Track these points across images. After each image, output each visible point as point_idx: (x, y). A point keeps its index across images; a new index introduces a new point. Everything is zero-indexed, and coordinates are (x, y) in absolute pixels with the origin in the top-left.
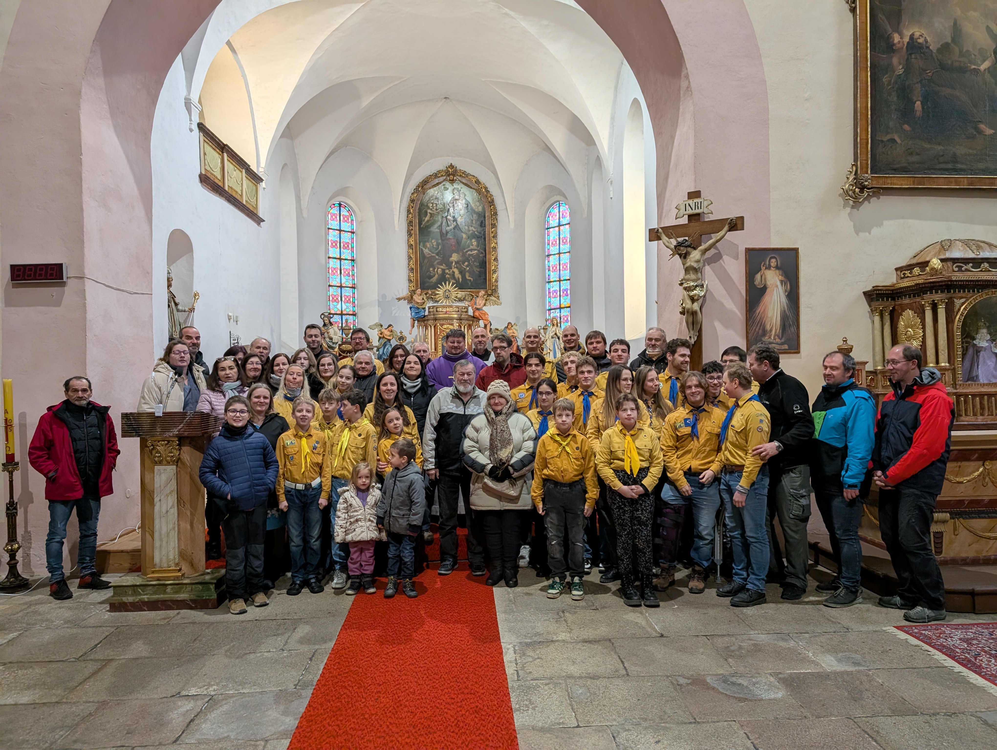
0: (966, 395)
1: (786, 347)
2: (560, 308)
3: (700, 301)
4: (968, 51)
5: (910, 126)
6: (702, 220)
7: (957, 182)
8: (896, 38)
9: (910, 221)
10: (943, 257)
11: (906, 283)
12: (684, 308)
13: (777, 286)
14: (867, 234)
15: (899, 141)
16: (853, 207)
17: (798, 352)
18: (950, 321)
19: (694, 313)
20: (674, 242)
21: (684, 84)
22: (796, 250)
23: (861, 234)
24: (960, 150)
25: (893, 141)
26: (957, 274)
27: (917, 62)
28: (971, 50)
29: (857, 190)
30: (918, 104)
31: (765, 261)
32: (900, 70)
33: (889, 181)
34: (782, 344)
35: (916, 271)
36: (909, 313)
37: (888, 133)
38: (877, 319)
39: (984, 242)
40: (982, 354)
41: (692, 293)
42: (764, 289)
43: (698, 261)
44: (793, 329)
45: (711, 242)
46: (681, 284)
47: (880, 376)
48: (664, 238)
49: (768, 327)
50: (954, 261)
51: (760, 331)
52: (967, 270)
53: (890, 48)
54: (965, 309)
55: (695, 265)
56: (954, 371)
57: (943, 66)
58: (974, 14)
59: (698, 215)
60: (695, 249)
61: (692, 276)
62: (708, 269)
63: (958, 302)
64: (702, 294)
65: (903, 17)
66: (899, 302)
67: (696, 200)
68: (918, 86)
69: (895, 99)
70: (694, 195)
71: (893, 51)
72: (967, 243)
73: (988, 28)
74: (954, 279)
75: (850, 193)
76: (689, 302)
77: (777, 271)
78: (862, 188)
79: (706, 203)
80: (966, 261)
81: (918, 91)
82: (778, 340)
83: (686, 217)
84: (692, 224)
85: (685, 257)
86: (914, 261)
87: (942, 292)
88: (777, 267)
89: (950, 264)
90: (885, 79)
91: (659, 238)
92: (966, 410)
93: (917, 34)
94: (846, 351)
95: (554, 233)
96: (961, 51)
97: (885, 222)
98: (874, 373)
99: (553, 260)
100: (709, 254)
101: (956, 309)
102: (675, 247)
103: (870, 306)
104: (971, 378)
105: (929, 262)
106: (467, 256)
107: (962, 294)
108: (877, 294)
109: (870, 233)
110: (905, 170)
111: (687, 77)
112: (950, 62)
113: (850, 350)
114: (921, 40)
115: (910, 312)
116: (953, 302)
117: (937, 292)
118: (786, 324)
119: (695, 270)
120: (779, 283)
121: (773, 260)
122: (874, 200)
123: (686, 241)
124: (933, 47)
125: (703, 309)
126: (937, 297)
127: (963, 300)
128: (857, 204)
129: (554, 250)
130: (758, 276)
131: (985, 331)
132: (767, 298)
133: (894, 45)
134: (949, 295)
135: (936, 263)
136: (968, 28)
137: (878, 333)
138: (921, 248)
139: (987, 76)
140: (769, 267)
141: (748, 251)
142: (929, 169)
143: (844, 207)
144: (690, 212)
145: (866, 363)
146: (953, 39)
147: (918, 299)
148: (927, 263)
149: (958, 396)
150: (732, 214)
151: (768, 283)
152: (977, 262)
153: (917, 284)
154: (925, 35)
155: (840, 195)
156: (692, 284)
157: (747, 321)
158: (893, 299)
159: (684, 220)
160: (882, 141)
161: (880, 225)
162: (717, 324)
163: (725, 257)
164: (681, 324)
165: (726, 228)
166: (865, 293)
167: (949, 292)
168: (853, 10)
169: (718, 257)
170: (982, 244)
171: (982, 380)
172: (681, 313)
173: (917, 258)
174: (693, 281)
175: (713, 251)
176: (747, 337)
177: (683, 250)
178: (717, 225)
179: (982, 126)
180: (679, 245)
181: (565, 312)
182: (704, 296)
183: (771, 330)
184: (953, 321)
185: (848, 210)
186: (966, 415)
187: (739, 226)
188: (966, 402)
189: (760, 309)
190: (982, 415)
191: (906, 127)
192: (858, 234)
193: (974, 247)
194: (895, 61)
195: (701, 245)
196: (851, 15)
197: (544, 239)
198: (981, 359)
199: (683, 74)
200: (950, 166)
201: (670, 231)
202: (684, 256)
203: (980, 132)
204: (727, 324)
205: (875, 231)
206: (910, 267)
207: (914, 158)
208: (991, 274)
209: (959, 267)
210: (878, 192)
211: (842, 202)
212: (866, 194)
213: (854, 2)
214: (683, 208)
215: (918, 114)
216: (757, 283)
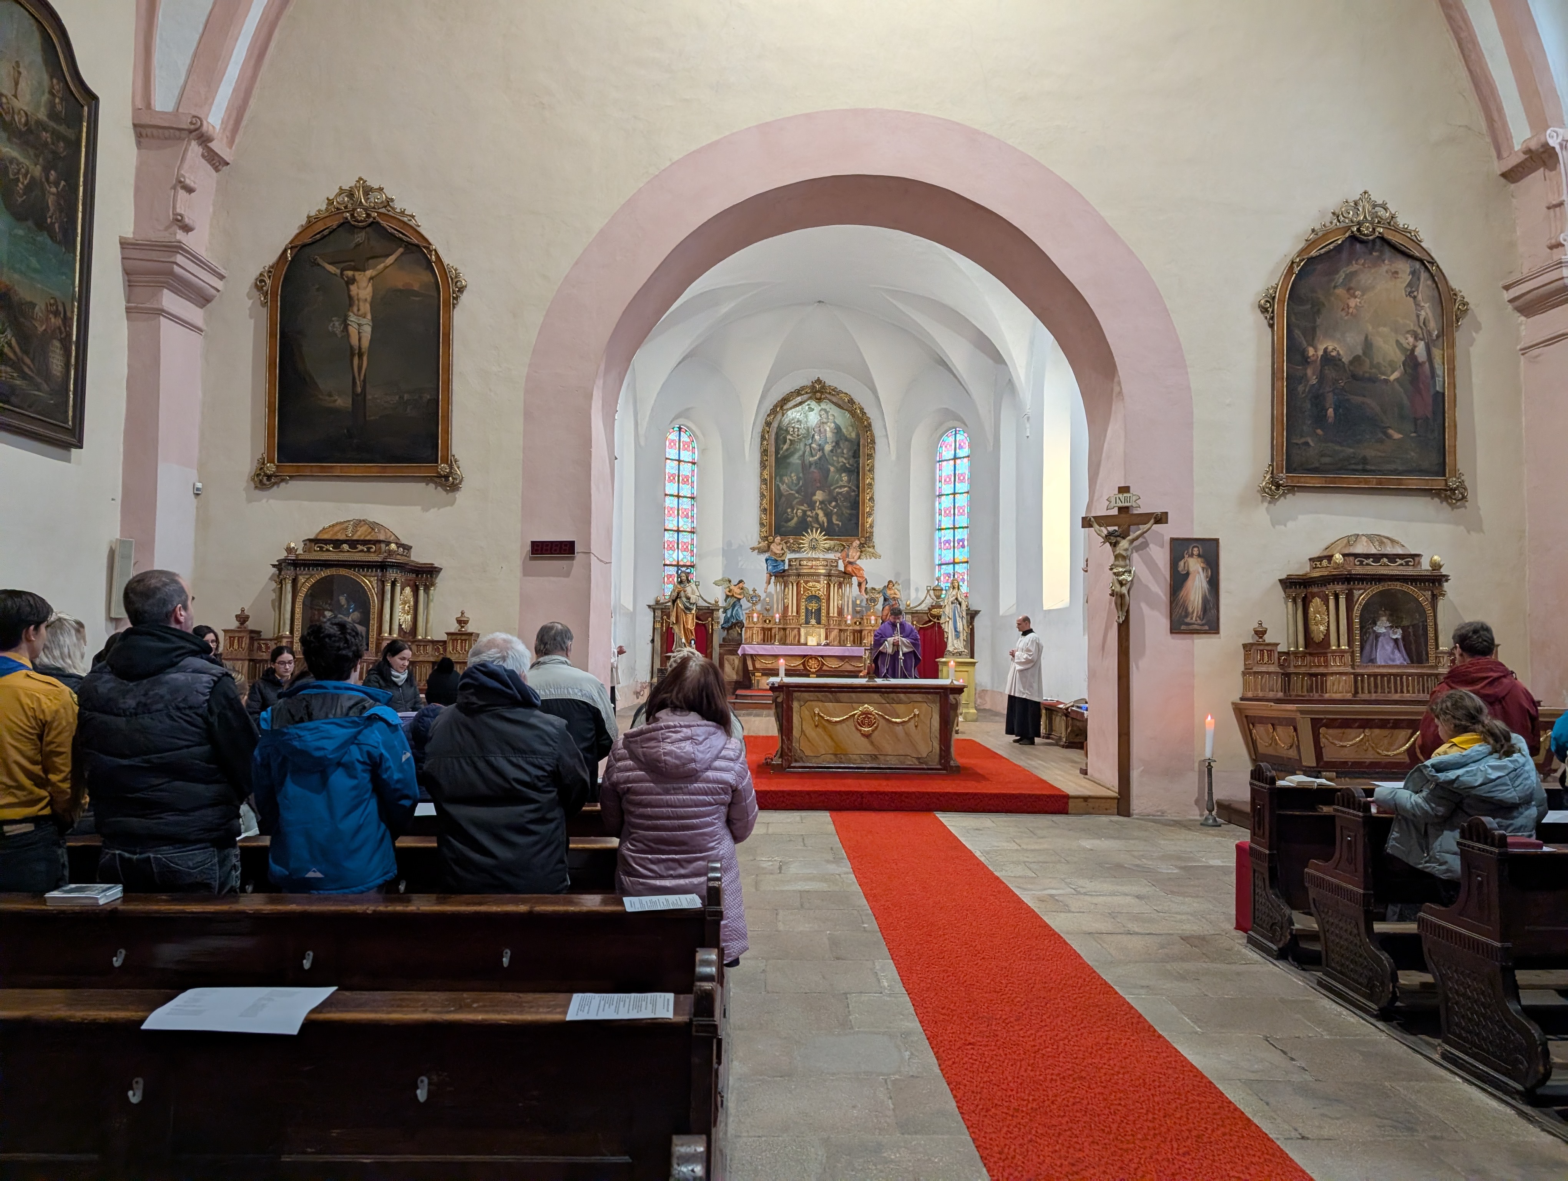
0: (1362, 675)
1: (1206, 628)
3: (1128, 586)
4: (1378, 363)
5: (1322, 430)
6: (1130, 512)
7: (1366, 481)
8: (1311, 351)
9: (1323, 516)
10: (1347, 552)
11: (1316, 574)
12: (1113, 590)
13: (1199, 573)
14: (1283, 527)
15: (1312, 444)
16: (1270, 502)
17: (1218, 633)
18: (1349, 609)
19: (1122, 596)
20: (1105, 532)
21: (1116, 389)
22: (1216, 541)
23: (1277, 527)
24: (1370, 452)
25: (1307, 444)
26: (1358, 568)
27: (1331, 373)
28: (1381, 362)
29: (1273, 487)
30: (1331, 411)
31: (1188, 549)
32: (1314, 381)
33: (1303, 480)
34: (1203, 625)
35: (1325, 563)
37: (1302, 436)
38: (1290, 604)
39: (1388, 538)
40: (1380, 639)
41: (1121, 578)
42: (1187, 575)
43: (1126, 550)
44: (1214, 611)
45: (1138, 533)
46: (1111, 569)
47: (1292, 657)
48: (1096, 526)
49: (1190, 610)
50: (1356, 556)
51: (1183, 613)
52: (1367, 564)
53: (1305, 361)
54: (1363, 599)
55: (1124, 553)
56: (1353, 654)
57: (1354, 377)
58: (1385, 330)
59: (1127, 508)
60: (1124, 538)
61: (1122, 563)
62: (1135, 556)
63: (1357, 593)
64: (1130, 579)
65: (1318, 332)
66: (1310, 590)
67: (1125, 495)
68: (1331, 394)
69: (1309, 406)
70: (1124, 490)
71: (1308, 363)
72: (1370, 538)
73: (1397, 341)
74: (1353, 572)
75: (1267, 490)
76: (1118, 586)
77: (1199, 559)
78: (1278, 486)
79: (1134, 498)
80: (1367, 556)
81: (1330, 399)
82: (1199, 621)
83: (1116, 509)
84: (1122, 515)
86: (1325, 554)
87: (1343, 584)
88: (1199, 556)
89: (1352, 558)
90: (1300, 388)
91: (1091, 526)
92: (1362, 689)
93: (1330, 348)
94: (1260, 633)
96: (1371, 363)
97: (1300, 517)
98: (1287, 653)
100: (1136, 543)
101: (1355, 599)
102: (1106, 536)
103: (1285, 592)
104: (1372, 661)
105: (1332, 556)
107: (1360, 586)
108: (1291, 583)
109: (1285, 526)
110: (1315, 470)
111: (1119, 383)
112: (1361, 373)
113: (1264, 632)
114: (1334, 354)
115: (1318, 600)
116: (1353, 593)
117: (1338, 584)
118: (1208, 607)
119: (1124, 558)
120: (1200, 570)
121: (1196, 549)
122: (1289, 496)
123: (1116, 531)
124: (1345, 360)
125: (1131, 592)
126: (1338, 588)
127: (1361, 591)
128: (1273, 499)
130: (1182, 563)
131: (1384, 618)
132: (1189, 583)
133: (1309, 357)
134: (1349, 586)
135: (1338, 557)
136: (1378, 342)
137: (1290, 617)
138: (1333, 541)
139: (1397, 385)
140: (1192, 555)
141: (1173, 540)
142: (1340, 469)
143: (1262, 502)
144: (1120, 505)
145: (1278, 644)
146: (1364, 353)
147: (1324, 589)
149: (1356, 675)
150: (1159, 510)
151: (1191, 570)
152: (1377, 558)
153: (1321, 576)
154: (1338, 349)
155: (1258, 492)
156: (1121, 570)
157: (1171, 603)
158: (1305, 587)
159: (1115, 512)
160: (1297, 444)
161: (1295, 518)
162: (1143, 605)
163: (1151, 546)
164: (1110, 603)
165: (1152, 521)
166: (1280, 581)
167: (1349, 583)
168: (1271, 326)
169: (1145, 545)
170: (1385, 540)
171: (1380, 662)
172: (1111, 595)
174: (1122, 567)
175: (1141, 540)
176: (1171, 617)
177: (1113, 539)
178: (1145, 518)
179: (1390, 431)
180: (1110, 534)
182: (1132, 581)
183: (1193, 612)
184: (1353, 610)
185: (1266, 504)
186: (1363, 692)
187: (1164, 520)
188: (1362, 681)
189: (1183, 593)
190: (1376, 692)
191: (1319, 431)
192: (1274, 526)
193: (1377, 543)
194: (1309, 372)
195: (1129, 535)
196: (1269, 330)
198: (1380, 644)
199: (1116, 380)
200: (1360, 467)
201: (1102, 521)
202: (1114, 545)
203: (1389, 437)
204: (1152, 605)
205: (1290, 524)
206: (1320, 559)
207: (1327, 460)
208: (1394, 569)
209: (1361, 563)
210: (1292, 489)
211: (1260, 498)
212: (1281, 492)
213: (1272, 318)
214: (1113, 501)
215: (1330, 420)
216: (1180, 569)
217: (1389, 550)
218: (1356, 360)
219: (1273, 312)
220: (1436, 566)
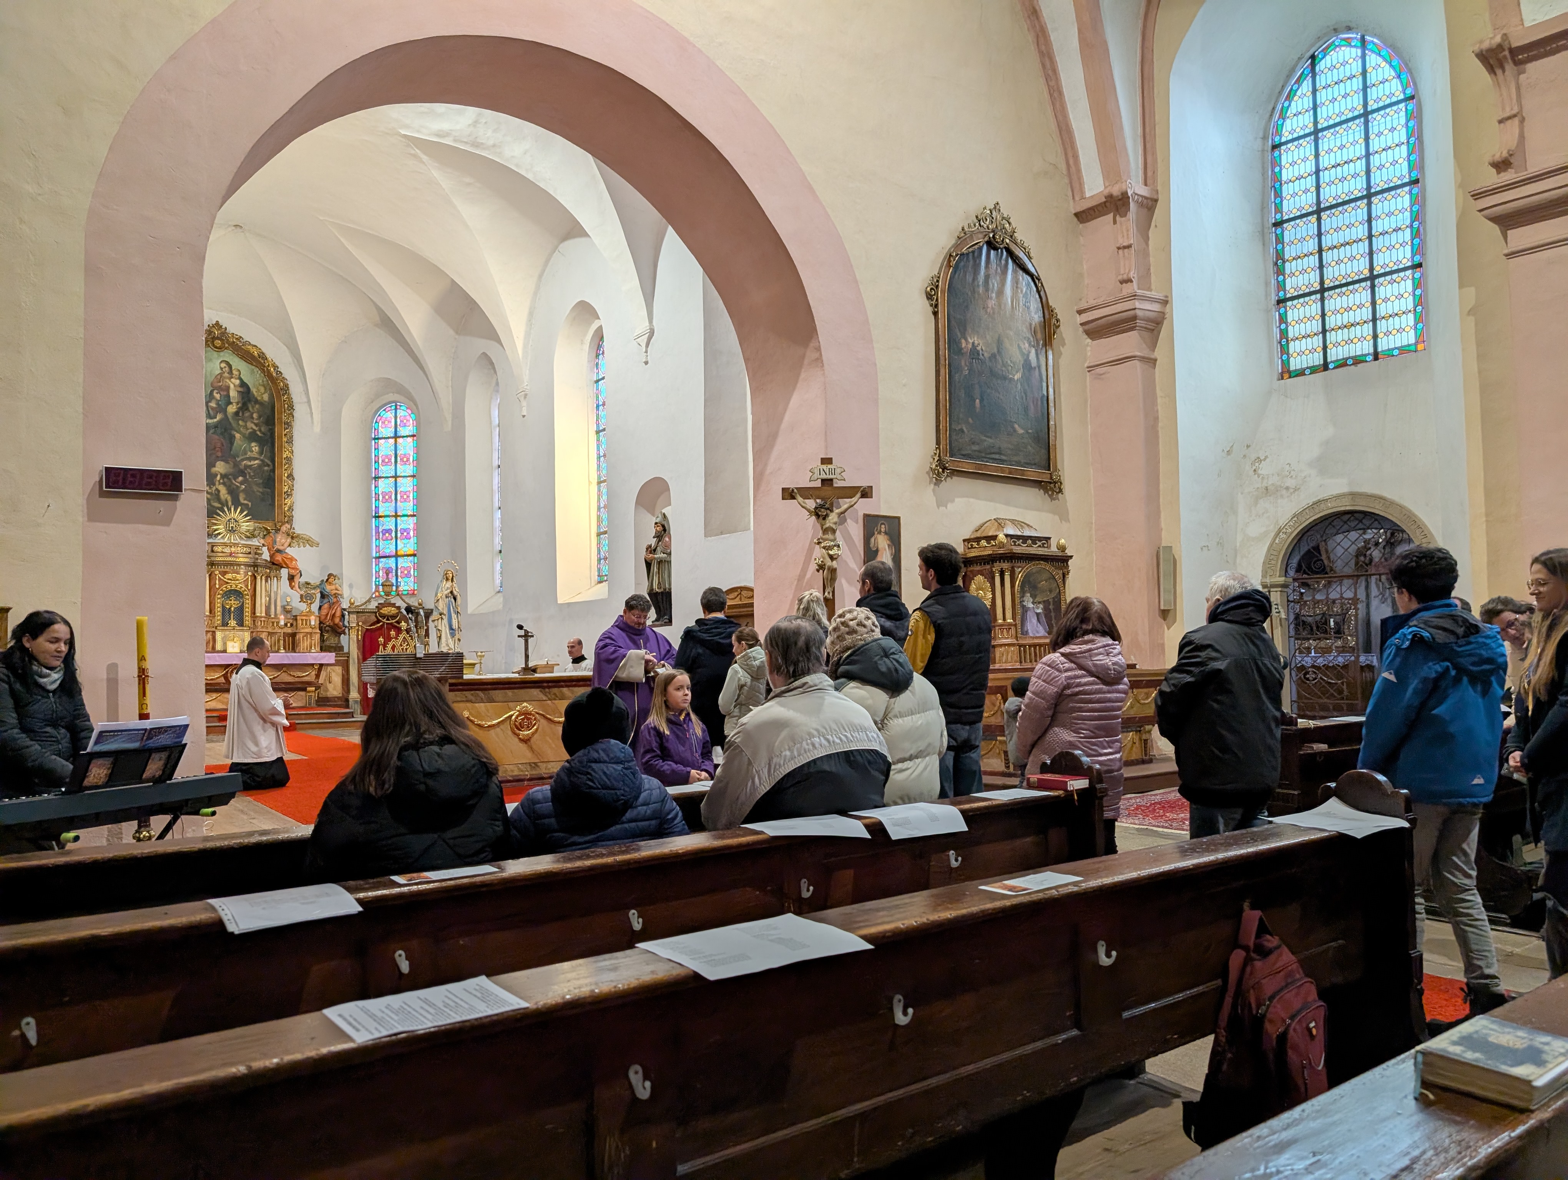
0: (1024, 646)
2: (396, 556)
3: (838, 560)
4: (1007, 362)
5: (972, 419)
6: (835, 485)
7: (1002, 470)
8: (964, 343)
9: (972, 500)
10: (1003, 533)
11: (973, 554)
12: (821, 565)
13: (886, 550)
14: (945, 508)
15: (966, 431)
16: (935, 484)
18: (1012, 585)
20: (810, 504)
22: (898, 518)
23: (941, 508)
24: (1004, 445)
25: (962, 431)
26: (1015, 548)
27: (977, 366)
28: (1009, 362)
29: (940, 469)
30: (977, 402)
31: (877, 526)
32: (966, 371)
33: (961, 465)
35: (984, 543)
36: (980, 578)
37: (959, 423)
39: (1023, 523)
40: (1028, 613)
41: (831, 552)
42: (877, 551)
43: (835, 523)
45: (846, 506)
46: (818, 543)
48: (800, 499)
50: (1011, 536)
52: (1019, 545)
53: (961, 351)
54: (1021, 576)
55: (834, 527)
57: (992, 372)
58: (1009, 333)
59: (831, 480)
60: (829, 513)
61: (829, 537)
63: (1017, 570)
64: (838, 553)
65: (967, 327)
67: (830, 466)
68: (977, 386)
69: (962, 396)
70: (827, 461)
71: (962, 354)
72: (1014, 522)
73: (1019, 345)
74: (1014, 551)
75: (935, 471)
76: (828, 560)
77: (886, 537)
78: (944, 468)
79: (838, 470)
80: (1018, 537)
81: (977, 391)
83: (819, 481)
84: (825, 488)
85: (824, 519)
86: (979, 535)
87: (1006, 561)
88: (886, 533)
89: (1009, 539)
90: (958, 377)
91: (793, 498)
92: (1024, 658)
93: (976, 343)
95: (386, 448)
96: (1002, 362)
97: (957, 500)
99: (385, 486)
101: (1016, 576)
102: (812, 508)
104: (1026, 633)
106: (242, 467)
107: (1019, 564)
109: (947, 507)
110: (970, 457)
112: (996, 370)
114: (979, 348)
116: (1013, 570)
117: (1003, 562)
119: (831, 531)
120: (887, 547)
121: (883, 526)
122: (950, 479)
123: (823, 503)
124: (986, 355)
126: (1005, 565)
127: (1020, 569)
128: (938, 482)
129: (386, 470)
130: (872, 540)
131: (1030, 595)
133: (962, 349)
134: (1010, 565)
135: (1001, 537)
136: (1007, 344)
139: (1019, 385)
140: (880, 533)
141: (867, 517)
142: (985, 458)
143: (930, 483)
144: (824, 476)
146: (998, 351)
147: (988, 567)
148: (994, 537)
149: (1020, 646)
151: (880, 546)
152: (1023, 539)
153: (986, 555)
154: (981, 345)
155: (928, 473)
156: (829, 543)
159: (818, 484)
160: (956, 430)
161: (953, 501)
162: (844, 581)
163: (848, 521)
165: (859, 495)
167: (1011, 562)
168: (937, 315)
171: (1031, 634)
172: (818, 569)
173: (979, 532)
177: (823, 512)
179: (1016, 426)
180: (816, 508)
181: (404, 563)
182: (840, 555)
184: (1015, 586)
185: (932, 486)
186: (1026, 661)
188: (1025, 651)
191: (970, 420)
192: (938, 507)
193: (1018, 526)
194: (964, 362)
195: (837, 508)
196: (933, 317)
197: (370, 453)
198: (1028, 618)
200: (997, 456)
202: (821, 518)
203: (1015, 431)
204: (850, 582)
205: (950, 506)
206: (978, 540)
207: (975, 448)
208: (1035, 550)
209: (1015, 542)
210: (955, 473)
211: (928, 479)
212: (945, 474)
213: (936, 306)
214: (817, 472)
215: (978, 410)
216: (872, 545)
217: (1027, 533)
218: (993, 356)
219: (937, 300)
220: (1063, 548)
